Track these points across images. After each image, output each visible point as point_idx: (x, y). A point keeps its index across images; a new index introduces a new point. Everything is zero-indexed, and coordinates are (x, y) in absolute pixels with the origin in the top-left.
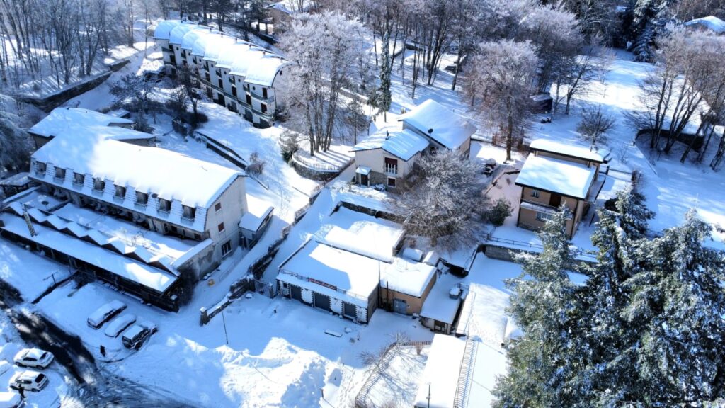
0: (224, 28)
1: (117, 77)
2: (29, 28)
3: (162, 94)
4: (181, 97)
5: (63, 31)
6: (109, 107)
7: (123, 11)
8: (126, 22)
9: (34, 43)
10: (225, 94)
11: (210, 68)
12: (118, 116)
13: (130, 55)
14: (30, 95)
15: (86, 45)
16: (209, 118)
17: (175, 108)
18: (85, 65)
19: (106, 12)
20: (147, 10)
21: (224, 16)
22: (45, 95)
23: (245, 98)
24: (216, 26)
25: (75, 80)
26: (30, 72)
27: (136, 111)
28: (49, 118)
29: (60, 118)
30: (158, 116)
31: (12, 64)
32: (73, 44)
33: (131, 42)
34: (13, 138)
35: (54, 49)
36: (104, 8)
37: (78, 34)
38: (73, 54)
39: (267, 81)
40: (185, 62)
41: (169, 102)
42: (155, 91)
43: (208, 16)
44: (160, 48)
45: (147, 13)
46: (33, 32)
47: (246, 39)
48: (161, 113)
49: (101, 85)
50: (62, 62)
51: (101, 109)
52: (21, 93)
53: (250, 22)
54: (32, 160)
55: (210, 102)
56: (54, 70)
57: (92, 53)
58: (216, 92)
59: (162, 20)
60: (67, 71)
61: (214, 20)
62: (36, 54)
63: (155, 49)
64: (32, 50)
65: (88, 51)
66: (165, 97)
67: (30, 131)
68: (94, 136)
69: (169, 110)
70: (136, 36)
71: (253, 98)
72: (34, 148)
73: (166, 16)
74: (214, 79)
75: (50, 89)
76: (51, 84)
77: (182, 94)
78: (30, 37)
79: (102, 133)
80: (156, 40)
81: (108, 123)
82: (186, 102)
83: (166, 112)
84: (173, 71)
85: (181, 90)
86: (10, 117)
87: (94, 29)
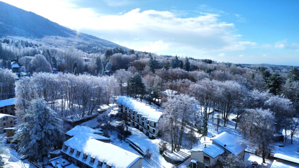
0: (142, 100)
1: (101, 116)
2: (75, 97)
3: (116, 123)
4: (122, 124)
5: (85, 99)
6: (96, 127)
7: (107, 92)
8: (108, 96)
9: (75, 102)
10: (140, 125)
11: (135, 114)
12: (98, 130)
13: (106, 108)
14: (69, 120)
15: (92, 104)
16: (132, 134)
17: (120, 128)
18: (90, 110)
19: (101, 92)
20: (115, 93)
21: (143, 96)
22: (74, 121)
23: (147, 127)
24: (139, 99)
25: (86, 116)
26: (71, 112)
27: (105, 129)
28: (74, 129)
29: (77, 129)
30: (113, 132)
31: (66, 109)
32: (88, 103)
33: (108, 104)
34: (59, 135)
35: (81, 105)
37: (90, 100)
38: (87, 107)
39: (156, 120)
40: (126, 112)
41: (118, 126)
43: (137, 96)
44: (118, 106)
45: (115, 94)
46: (76, 99)
47: (150, 104)
48: (114, 131)
49: (95, 118)
50: (83, 109)
51: (93, 127)
52: (66, 119)
53: (152, 98)
54: (64, 144)
55: (133, 127)
56: (79, 111)
57: (94, 107)
58: (136, 123)
59: (120, 96)
60: (84, 113)
61: (139, 97)
63: (116, 107)
64: (74, 105)
65: (92, 106)
67: (66, 133)
68: (88, 137)
69: (117, 129)
70: (110, 101)
71: (150, 127)
72: (65, 140)
73: (122, 95)
74: (136, 118)
75: (76, 119)
76: (77, 116)
77: (123, 123)
78: (74, 100)
79: (91, 136)
80: (117, 103)
81: (94, 133)
82: (124, 127)
83: (116, 130)
84: (121, 114)
85: (123, 122)
86: (60, 127)
87: (96, 98)
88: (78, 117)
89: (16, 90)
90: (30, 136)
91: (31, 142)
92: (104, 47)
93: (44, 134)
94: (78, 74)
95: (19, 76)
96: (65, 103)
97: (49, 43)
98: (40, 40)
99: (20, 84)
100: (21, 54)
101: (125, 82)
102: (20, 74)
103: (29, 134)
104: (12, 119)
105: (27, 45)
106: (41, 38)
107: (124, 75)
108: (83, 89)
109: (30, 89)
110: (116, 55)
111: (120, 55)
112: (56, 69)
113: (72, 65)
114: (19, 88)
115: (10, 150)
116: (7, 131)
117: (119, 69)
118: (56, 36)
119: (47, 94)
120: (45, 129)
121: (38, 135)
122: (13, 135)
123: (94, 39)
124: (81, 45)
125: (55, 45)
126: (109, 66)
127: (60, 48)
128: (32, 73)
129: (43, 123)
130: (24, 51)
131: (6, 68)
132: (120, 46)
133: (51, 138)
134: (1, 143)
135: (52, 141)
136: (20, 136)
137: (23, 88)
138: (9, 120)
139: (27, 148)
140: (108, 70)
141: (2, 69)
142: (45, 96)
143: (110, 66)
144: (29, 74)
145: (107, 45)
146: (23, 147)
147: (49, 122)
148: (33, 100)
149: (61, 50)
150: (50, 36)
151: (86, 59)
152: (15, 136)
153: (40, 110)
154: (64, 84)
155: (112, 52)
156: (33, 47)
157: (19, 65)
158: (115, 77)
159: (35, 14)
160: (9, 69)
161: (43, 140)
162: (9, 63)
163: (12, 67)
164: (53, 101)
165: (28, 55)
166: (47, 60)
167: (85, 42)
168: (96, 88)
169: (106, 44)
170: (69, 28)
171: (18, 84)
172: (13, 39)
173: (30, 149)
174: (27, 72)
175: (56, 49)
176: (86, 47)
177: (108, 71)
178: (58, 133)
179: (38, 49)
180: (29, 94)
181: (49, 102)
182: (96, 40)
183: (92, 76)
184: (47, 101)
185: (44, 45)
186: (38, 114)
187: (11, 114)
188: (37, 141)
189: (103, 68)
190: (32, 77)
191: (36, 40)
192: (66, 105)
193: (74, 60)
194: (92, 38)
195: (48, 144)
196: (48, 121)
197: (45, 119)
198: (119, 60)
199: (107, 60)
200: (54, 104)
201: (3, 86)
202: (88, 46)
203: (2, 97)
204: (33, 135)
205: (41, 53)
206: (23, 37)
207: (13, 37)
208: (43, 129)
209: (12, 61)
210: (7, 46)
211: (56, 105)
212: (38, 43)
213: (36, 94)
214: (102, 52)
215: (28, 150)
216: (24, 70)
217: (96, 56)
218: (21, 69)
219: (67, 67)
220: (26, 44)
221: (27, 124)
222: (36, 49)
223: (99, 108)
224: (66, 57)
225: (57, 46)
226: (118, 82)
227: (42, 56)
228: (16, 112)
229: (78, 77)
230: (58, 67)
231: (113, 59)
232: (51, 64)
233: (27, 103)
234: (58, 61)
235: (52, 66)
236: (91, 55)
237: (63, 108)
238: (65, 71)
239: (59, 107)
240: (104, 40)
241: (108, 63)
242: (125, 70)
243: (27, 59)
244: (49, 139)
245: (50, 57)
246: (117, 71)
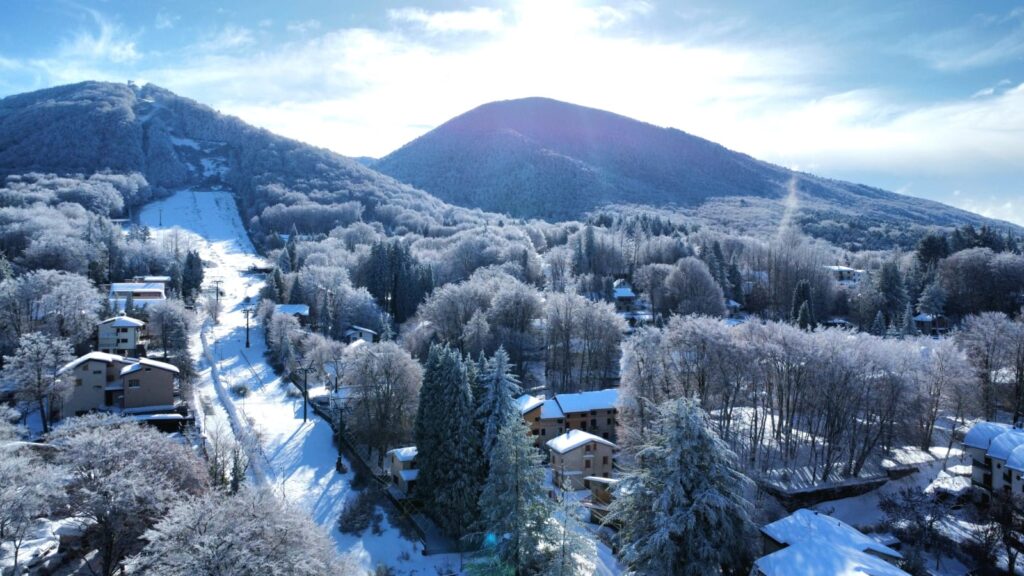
1: (894, 487)
2: (798, 405)
3: (960, 529)
4: (990, 541)
5: (837, 415)
6: (872, 526)
7: (924, 401)
8: (925, 416)
9: (798, 422)
12: (882, 542)
13: (919, 461)
14: (776, 484)
15: (862, 437)
17: (977, 554)
18: (854, 462)
19: (899, 398)
20: (960, 404)
22: (794, 489)
25: (836, 479)
26: (784, 457)
27: (912, 542)
28: (790, 519)
29: (804, 523)
30: (945, 560)
31: (766, 443)
32: (845, 433)
33: (925, 444)
34: (740, 532)
35: (820, 435)
36: (897, 394)
37: (855, 421)
38: (842, 445)
40: (1008, 488)
41: (967, 543)
42: (948, 520)
44: (970, 460)
45: (961, 410)
46: (801, 410)
48: (951, 557)
49: (869, 494)
50: (826, 453)
51: (861, 526)
52: (766, 480)
54: (754, 567)
56: (813, 460)
57: (867, 449)
59: (981, 422)
60: (828, 465)
62: (797, 436)
63: (961, 460)
64: (794, 431)
65: (862, 445)
66: (963, 534)
67: (764, 530)
68: (842, 561)
69: (964, 555)
70: (935, 436)
72: (761, 553)
73: (990, 416)
75: (801, 483)
76: (804, 477)
77: (992, 536)
78: (796, 415)
79: (853, 560)
80: (965, 448)
81: (866, 548)
82: (996, 551)
83: (959, 558)
84: (985, 497)
85: (992, 529)
86: (747, 506)
87: (878, 418)
88: (807, 478)
89: (622, 367)
90: (653, 515)
91: (656, 536)
92: (914, 226)
93: (694, 520)
94: (814, 326)
95: (632, 322)
96: (763, 424)
97: (719, 220)
98: (694, 211)
99: (635, 348)
100: (641, 256)
101: (1006, 366)
102: (636, 317)
103: (650, 507)
104: (608, 452)
105: (658, 229)
106: (699, 206)
107: (1002, 336)
108: (828, 381)
109: (661, 365)
110: (964, 254)
111: (982, 255)
112: (738, 305)
113: (792, 294)
114: (630, 360)
115: (597, 545)
116: (594, 487)
117: (976, 313)
118: (743, 195)
119: (708, 385)
120: (699, 502)
121: (678, 516)
122: (609, 503)
123: (874, 197)
124: (825, 223)
125: (736, 227)
126: (934, 296)
127: (752, 235)
128: (667, 315)
129: (692, 481)
130: (648, 248)
131: (600, 297)
132: (982, 219)
133: (714, 536)
134: (578, 520)
135: (717, 547)
136: (626, 510)
137: (642, 360)
138: (601, 453)
139: (642, 552)
140: (928, 311)
141: (591, 302)
142: (703, 391)
143: (936, 300)
144: (659, 320)
145: (926, 217)
146: (633, 547)
147: (712, 482)
148: (666, 403)
149: (758, 241)
150: (724, 196)
151: (841, 272)
152: (614, 505)
153: (686, 438)
154: (763, 357)
155: (946, 244)
156: (673, 235)
157: (634, 290)
158: (959, 342)
159: (683, 133)
160: (608, 303)
161: (691, 537)
162: (609, 284)
163: (616, 295)
164: (726, 411)
165: (659, 260)
166: (714, 275)
167: (842, 211)
168: (877, 381)
169: (922, 212)
170: (785, 168)
171: (627, 349)
172: (621, 212)
173: (649, 557)
174: (654, 312)
175: (740, 238)
176: (842, 227)
177: (929, 318)
178: (738, 522)
179: (687, 241)
180: (657, 380)
181: (713, 413)
182: (882, 202)
183: (865, 335)
184: (708, 410)
185: (705, 229)
186: (679, 450)
187: (605, 436)
188: (673, 536)
189: (908, 305)
190: (666, 329)
191: (684, 214)
192: (766, 431)
193: (798, 275)
194: (869, 195)
195: (705, 554)
196: (708, 478)
197: (699, 467)
198: (977, 274)
199: (925, 276)
200: (729, 422)
201: (590, 351)
202: (852, 225)
203: (587, 382)
204: (662, 513)
205: (697, 254)
206: (648, 207)
207: (622, 208)
208: (692, 501)
209: (616, 278)
210: (605, 236)
211: (734, 424)
212: (689, 222)
213: (677, 386)
214: (906, 244)
215: (646, 560)
216: (646, 305)
217: (879, 260)
218: (638, 302)
219: (774, 298)
220: (654, 225)
221: (645, 475)
222: (682, 240)
223: (891, 456)
224: (773, 266)
225: (745, 228)
226: (974, 365)
227: (698, 262)
228: (619, 431)
229: (813, 335)
230: (744, 299)
231: (951, 271)
232: (725, 289)
233: (650, 408)
234: (745, 278)
235: (725, 296)
236: (860, 255)
237: (755, 439)
238: (767, 310)
239: (743, 435)
240: (915, 199)
241: (928, 287)
242: (1004, 315)
243: (656, 273)
244: (708, 536)
245: (722, 265)
246: (970, 318)
